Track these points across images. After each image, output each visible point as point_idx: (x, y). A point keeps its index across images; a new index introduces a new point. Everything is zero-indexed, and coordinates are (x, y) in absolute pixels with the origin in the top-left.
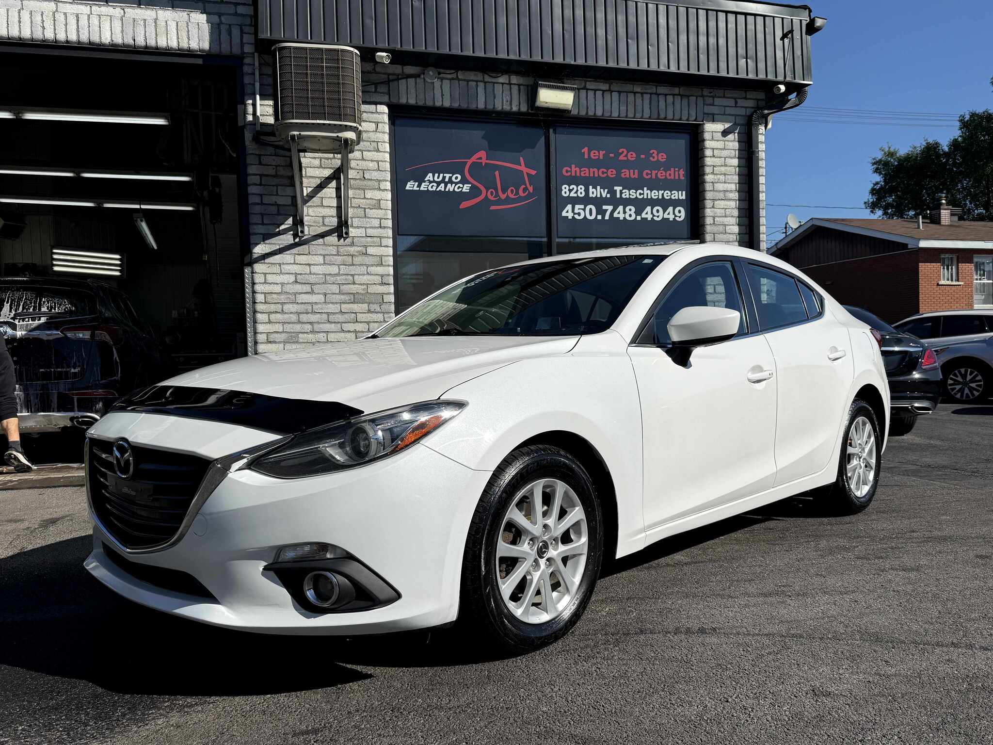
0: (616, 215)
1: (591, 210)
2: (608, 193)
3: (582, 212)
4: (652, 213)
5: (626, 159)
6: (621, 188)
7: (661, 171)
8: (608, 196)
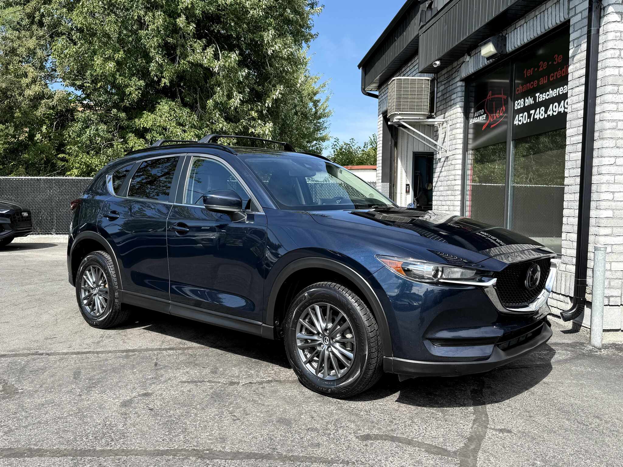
0: (535, 117)
1: (525, 116)
3: (522, 119)
4: (553, 110)
5: (542, 69)
6: (539, 94)
7: (558, 72)
8: (533, 102)
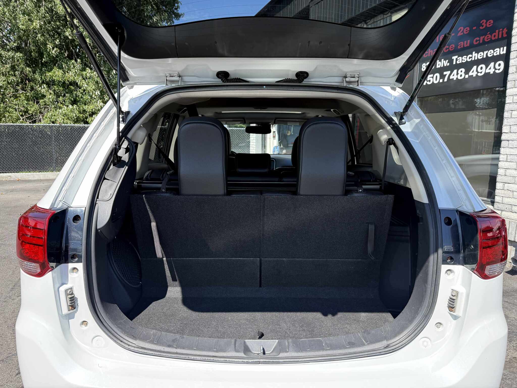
0: (451, 77)
1: (437, 77)
2: (448, 63)
3: (431, 79)
4: (477, 71)
5: (462, 34)
6: (457, 57)
7: (487, 36)
8: (448, 64)
